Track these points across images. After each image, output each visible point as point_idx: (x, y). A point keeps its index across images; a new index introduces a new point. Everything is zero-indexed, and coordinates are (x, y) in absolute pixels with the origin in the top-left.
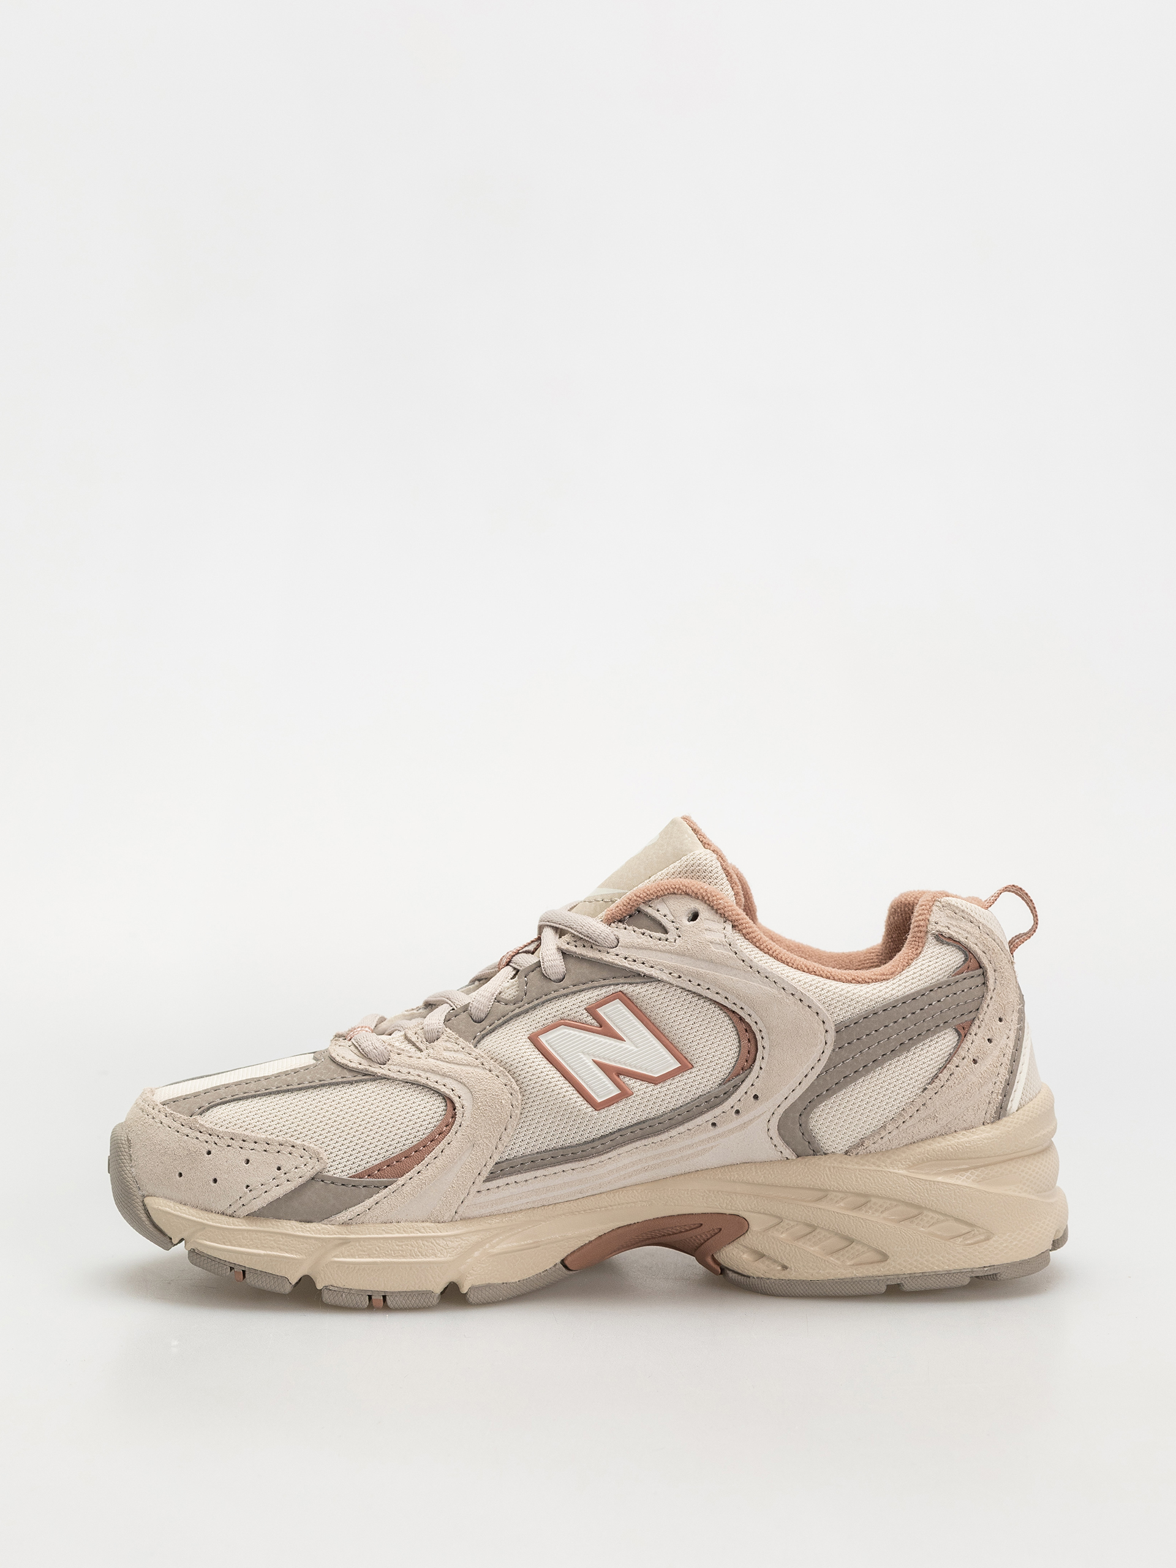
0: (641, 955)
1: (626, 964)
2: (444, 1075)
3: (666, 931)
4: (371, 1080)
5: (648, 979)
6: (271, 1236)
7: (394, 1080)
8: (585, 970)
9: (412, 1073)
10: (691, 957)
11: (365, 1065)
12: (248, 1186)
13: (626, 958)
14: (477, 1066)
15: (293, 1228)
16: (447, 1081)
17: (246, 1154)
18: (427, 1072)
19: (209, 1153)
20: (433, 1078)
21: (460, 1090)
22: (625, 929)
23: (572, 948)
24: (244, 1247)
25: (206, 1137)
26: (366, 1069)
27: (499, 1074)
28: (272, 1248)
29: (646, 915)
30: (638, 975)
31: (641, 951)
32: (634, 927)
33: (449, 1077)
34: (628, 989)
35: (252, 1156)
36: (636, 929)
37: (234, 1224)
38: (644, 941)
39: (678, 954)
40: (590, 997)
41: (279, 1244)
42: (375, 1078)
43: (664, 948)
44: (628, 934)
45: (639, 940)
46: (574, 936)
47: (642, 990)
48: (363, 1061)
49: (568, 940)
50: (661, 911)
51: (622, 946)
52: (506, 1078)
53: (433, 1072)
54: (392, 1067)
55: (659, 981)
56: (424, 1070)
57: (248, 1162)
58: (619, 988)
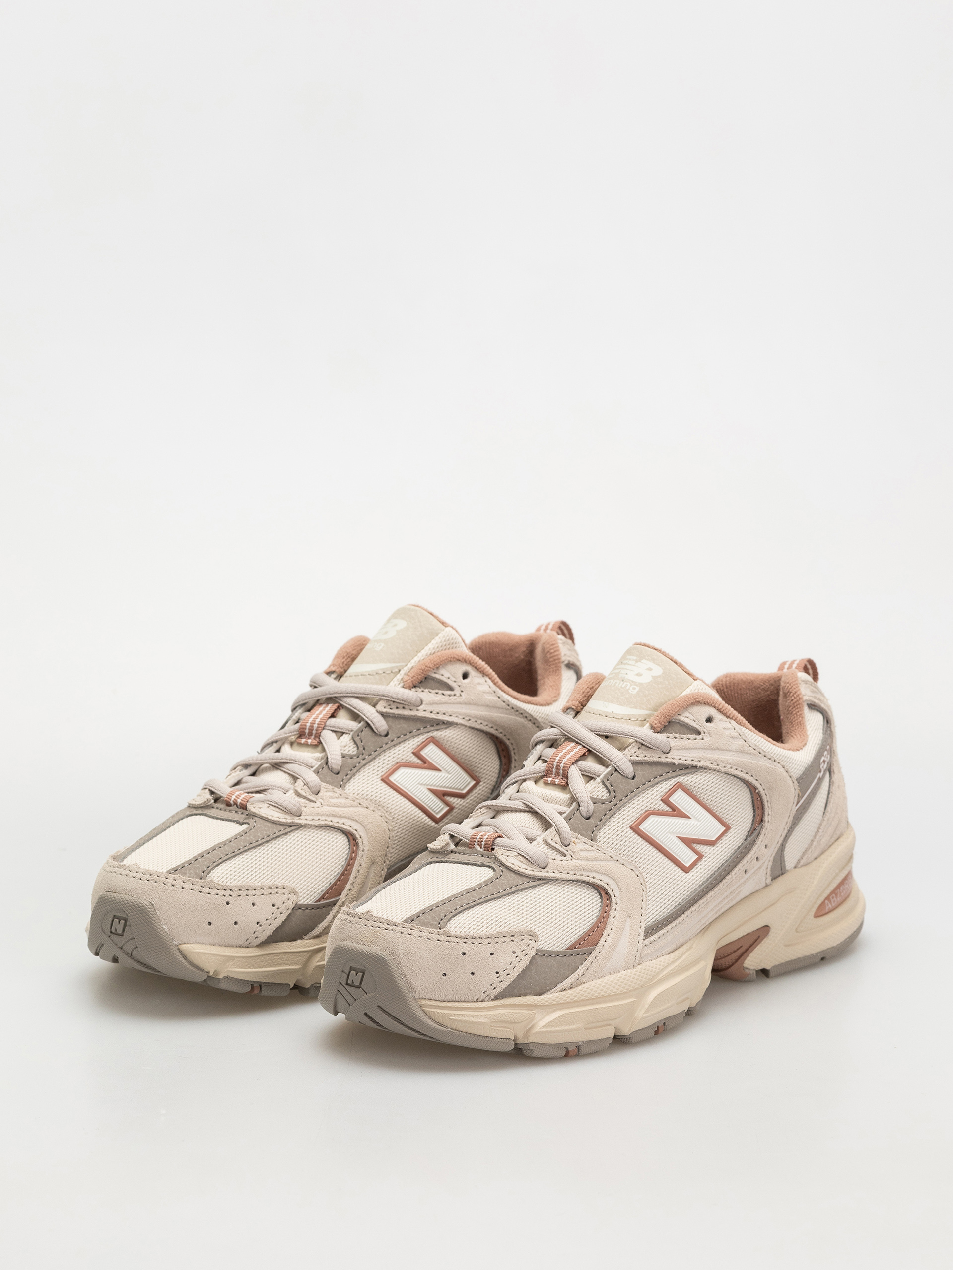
0: (442, 709)
1: (433, 716)
2: (341, 817)
3: (451, 689)
4: (297, 829)
5: (448, 724)
6: (277, 956)
7: (311, 826)
8: (404, 725)
9: (321, 819)
10: (475, 704)
11: (289, 819)
12: (258, 923)
13: (431, 712)
14: (357, 806)
15: (288, 947)
16: (344, 820)
17: (252, 899)
18: (330, 816)
19: (228, 903)
20: (335, 820)
21: (355, 826)
22: (423, 691)
23: (387, 710)
24: (262, 968)
25: (223, 892)
26: (293, 822)
27: (374, 809)
28: (280, 965)
29: (434, 679)
30: (443, 723)
31: (440, 706)
32: (429, 689)
33: (345, 817)
34: (437, 734)
35: (256, 899)
36: (431, 690)
37: (253, 952)
38: (439, 698)
39: (466, 704)
40: (413, 743)
41: (283, 961)
42: (299, 827)
43: (456, 701)
44: (427, 695)
45: (437, 698)
46: (388, 701)
47: (446, 734)
48: (287, 816)
49: (385, 705)
50: (446, 674)
51: (427, 704)
52: (380, 811)
53: (333, 816)
54: (306, 817)
55: (457, 724)
56: (327, 815)
57: (253, 904)
58: (430, 734)
